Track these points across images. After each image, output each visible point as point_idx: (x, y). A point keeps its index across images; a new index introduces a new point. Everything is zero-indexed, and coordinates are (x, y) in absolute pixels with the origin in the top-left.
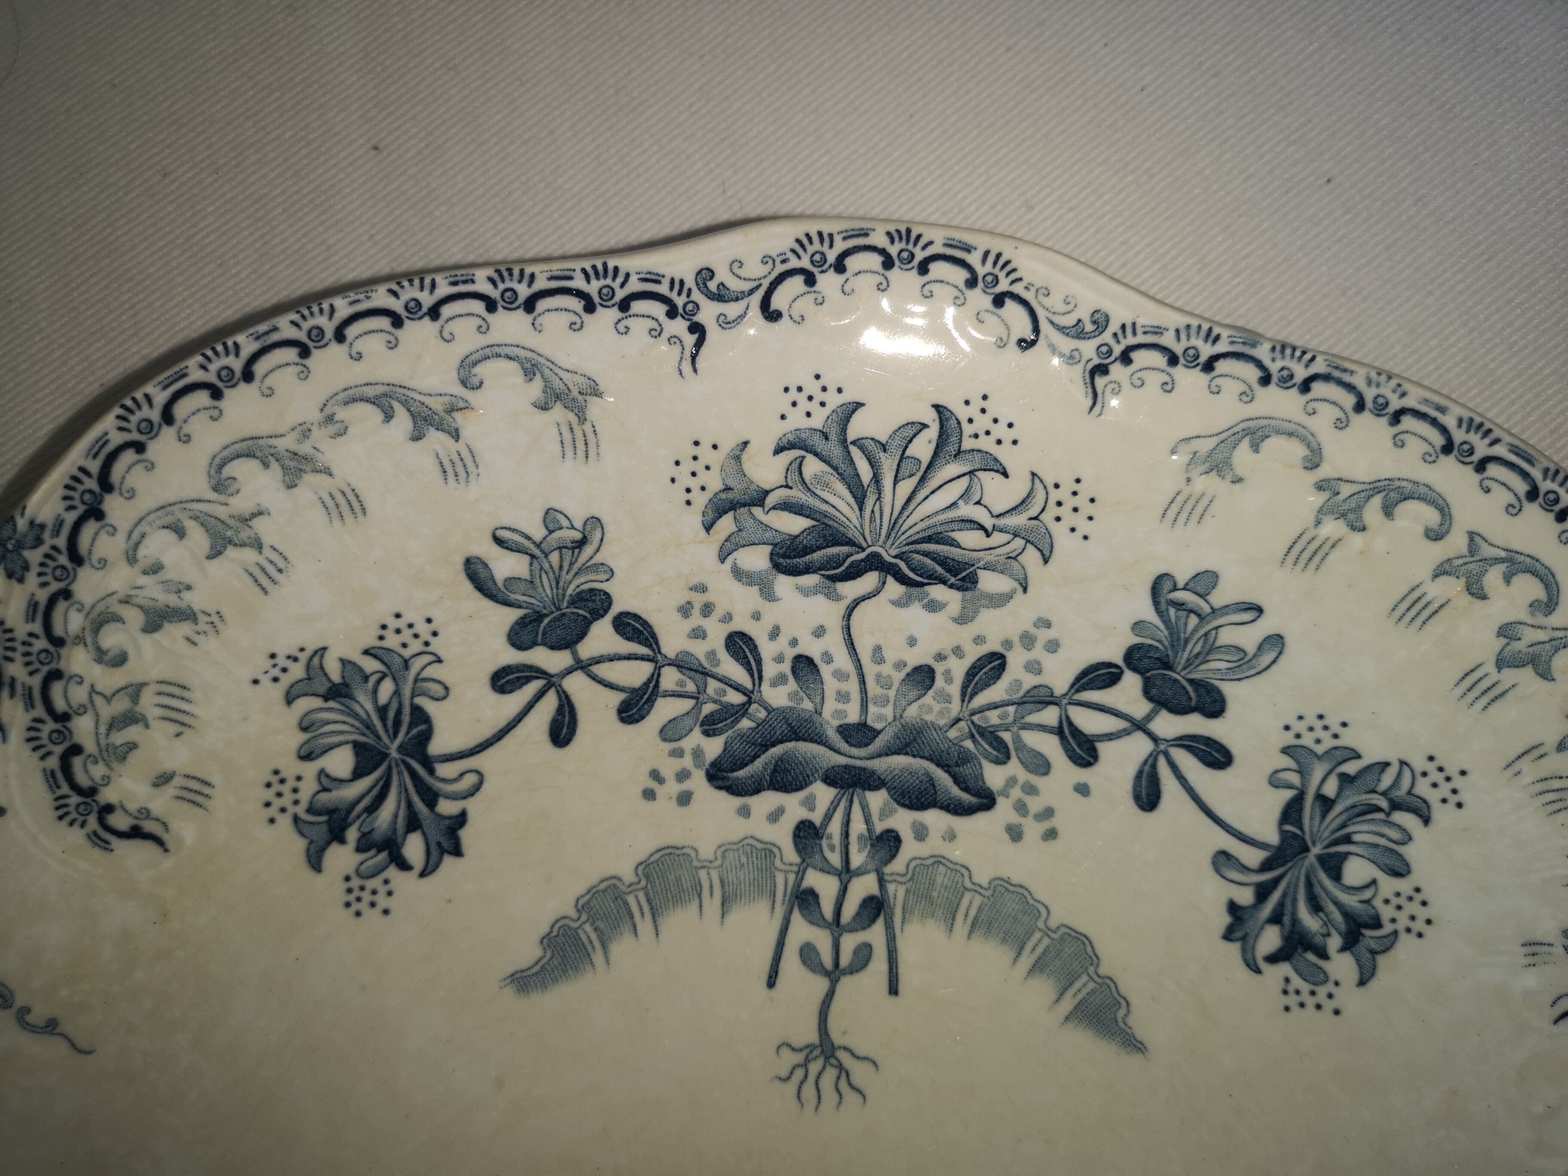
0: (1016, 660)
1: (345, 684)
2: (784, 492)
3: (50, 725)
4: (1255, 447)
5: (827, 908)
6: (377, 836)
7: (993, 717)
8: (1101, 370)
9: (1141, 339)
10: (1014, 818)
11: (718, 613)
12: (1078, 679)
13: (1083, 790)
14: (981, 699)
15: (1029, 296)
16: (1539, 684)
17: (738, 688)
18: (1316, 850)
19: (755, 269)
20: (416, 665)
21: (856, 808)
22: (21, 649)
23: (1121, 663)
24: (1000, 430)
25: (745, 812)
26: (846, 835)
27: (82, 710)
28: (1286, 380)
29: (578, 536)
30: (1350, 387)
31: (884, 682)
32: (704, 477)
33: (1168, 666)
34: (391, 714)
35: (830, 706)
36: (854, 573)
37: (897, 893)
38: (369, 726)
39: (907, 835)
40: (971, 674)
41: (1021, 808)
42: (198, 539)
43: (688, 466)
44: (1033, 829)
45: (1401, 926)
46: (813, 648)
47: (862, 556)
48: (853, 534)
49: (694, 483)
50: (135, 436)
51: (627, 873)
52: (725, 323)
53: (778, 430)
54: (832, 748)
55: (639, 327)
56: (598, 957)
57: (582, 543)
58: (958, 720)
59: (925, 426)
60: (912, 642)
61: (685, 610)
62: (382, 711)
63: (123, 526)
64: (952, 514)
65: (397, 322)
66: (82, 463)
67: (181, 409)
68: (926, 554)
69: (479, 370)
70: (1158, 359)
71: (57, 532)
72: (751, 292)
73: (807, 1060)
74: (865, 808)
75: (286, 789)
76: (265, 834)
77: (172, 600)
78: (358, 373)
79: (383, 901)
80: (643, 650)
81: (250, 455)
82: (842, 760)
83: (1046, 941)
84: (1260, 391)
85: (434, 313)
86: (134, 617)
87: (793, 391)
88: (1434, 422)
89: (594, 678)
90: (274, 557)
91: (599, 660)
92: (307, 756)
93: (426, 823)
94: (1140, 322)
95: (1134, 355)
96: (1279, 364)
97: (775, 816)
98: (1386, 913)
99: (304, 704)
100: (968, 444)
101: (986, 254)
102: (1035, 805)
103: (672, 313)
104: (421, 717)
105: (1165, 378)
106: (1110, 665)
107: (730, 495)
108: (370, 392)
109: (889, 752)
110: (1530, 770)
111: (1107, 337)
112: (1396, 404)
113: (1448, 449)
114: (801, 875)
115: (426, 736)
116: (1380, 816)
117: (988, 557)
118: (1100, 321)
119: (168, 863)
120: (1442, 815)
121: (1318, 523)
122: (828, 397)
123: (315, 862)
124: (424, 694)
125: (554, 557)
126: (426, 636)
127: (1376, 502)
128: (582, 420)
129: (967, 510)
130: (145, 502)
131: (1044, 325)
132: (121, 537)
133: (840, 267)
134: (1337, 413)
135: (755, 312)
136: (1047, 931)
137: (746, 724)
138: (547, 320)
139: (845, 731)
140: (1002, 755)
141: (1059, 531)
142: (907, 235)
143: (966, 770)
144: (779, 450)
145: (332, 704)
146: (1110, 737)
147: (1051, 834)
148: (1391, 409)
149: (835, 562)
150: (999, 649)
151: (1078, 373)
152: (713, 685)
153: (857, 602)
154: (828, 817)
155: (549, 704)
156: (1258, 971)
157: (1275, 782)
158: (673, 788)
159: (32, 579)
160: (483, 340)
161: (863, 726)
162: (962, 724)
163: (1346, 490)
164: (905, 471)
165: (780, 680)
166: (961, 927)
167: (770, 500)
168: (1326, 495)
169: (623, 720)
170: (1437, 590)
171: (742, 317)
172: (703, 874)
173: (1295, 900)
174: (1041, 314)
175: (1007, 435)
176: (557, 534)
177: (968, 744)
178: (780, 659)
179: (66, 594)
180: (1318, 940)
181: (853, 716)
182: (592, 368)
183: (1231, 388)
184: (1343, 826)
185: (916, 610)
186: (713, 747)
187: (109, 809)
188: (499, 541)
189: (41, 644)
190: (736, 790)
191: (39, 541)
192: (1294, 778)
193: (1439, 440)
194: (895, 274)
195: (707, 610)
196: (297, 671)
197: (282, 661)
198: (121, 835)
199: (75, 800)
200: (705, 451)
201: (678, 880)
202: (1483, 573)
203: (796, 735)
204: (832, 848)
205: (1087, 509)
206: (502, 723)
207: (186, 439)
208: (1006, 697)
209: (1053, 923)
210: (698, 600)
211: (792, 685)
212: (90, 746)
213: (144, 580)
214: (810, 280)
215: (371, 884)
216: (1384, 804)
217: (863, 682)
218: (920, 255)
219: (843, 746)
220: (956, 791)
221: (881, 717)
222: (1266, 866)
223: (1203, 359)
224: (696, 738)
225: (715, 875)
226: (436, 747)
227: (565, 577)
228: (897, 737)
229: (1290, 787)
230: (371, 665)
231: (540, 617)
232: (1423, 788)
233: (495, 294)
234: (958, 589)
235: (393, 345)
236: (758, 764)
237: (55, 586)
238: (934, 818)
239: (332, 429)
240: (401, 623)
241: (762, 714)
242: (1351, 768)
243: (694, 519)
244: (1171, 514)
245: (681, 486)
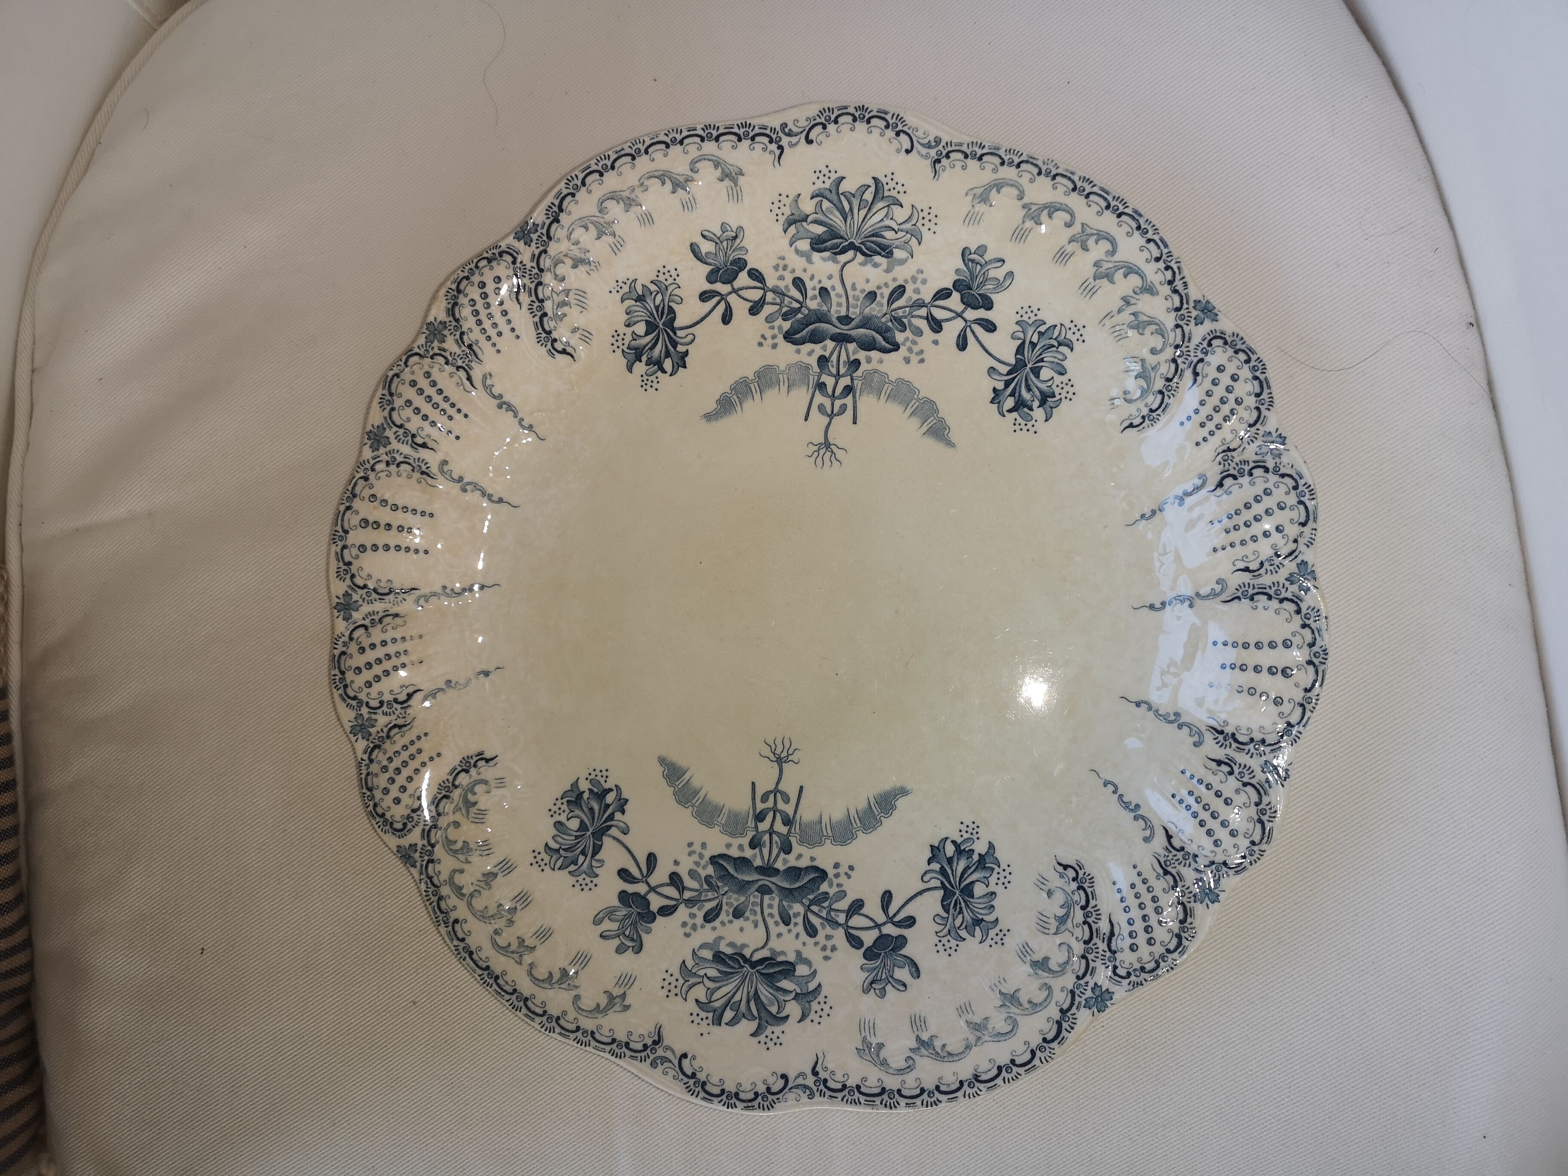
0: (909, 288)
1: (643, 295)
2: (815, 215)
3: (537, 304)
4: (998, 191)
5: (830, 390)
6: (654, 359)
7: (900, 313)
8: (938, 161)
9: (954, 148)
10: (907, 354)
11: (789, 269)
12: (935, 296)
13: (936, 342)
14: (895, 306)
15: (910, 132)
16: (1110, 286)
17: (797, 301)
18: (1029, 366)
19: (803, 123)
20: (670, 289)
21: (843, 350)
22: (528, 273)
23: (951, 288)
24: (899, 188)
25: (798, 352)
26: (839, 361)
27: (548, 298)
28: (1011, 163)
29: (734, 235)
30: (1036, 165)
31: (856, 298)
32: (783, 209)
33: (971, 289)
34: (660, 309)
35: (834, 308)
36: (843, 251)
37: (858, 384)
38: (652, 314)
39: (863, 361)
40: (891, 295)
41: (910, 350)
42: (593, 231)
43: (777, 204)
44: (915, 359)
45: (1063, 396)
46: (827, 284)
47: (847, 243)
48: (843, 233)
49: (779, 212)
50: (572, 191)
51: (751, 376)
52: (791, 145)
53: (812, 189)
54: (834, 326)
55: (758, 147)
56: (738, 408)
57: (736, 237)
58: (886, 314)
59: (869, 186)
60: (868, 281)
61: (776, 268)
62: (657, 308)
63: (566, 226)
64: (882, 224)
65: (668, 146)
66: (552, 201)
67: (588, 180)
68: (872, 242)
69: (697, 165)
70: (960, 156)
71: (543, 228)
72: (802, 132)
73: (819, 449)
74: (847, 350)
75: (620, 338)
76: (611, 356)
77: (582, 256)
78: (653, 166)
79: (655, 385)
80: (760, 285)
81: (612, 198)
82: (838, 331)
83: (917, 404)
84: (1000, 168)
85: (681, 142)
86: (569, 262)
87: (818, 173)
88: (1069, 179)
89: (739, 296)
90: (620, 240)
91: (742, 289)
92: (628, 326)
93: (672, 355)
94: (954, 141)
95: (951, 155)
96: (1008, 157)
97: (810, 353)
98: (1057, 391)
99: (628, 303)
100: (886, 193)
101: (893, 115)
102: (916, 349)
103: (771, 142)
104: (671, 311)
105: (963, 164)
106: (947, 289)
107: (793, 217)
108: (657, 174)
109: (857, 327)
110: (1108, 323)
111: (940, 147)
112: (1054, 172)
113: (1074, 189)
114: (819, 377)
115: (674, 319)
116: (1055, 349)
117: (897, 243)
118: (938, 141)
119: (575, 366)
120: (1077, 346)
121: (1024, 222)
122: (831, 175)
123: (630, 369)
124: (673, 301)
125: (725, 243)
126: (674, 276)
127: (1045, 212)
128: (736, 185)
129: (887, 222)
130: (575, 216)
131: (915, 143)
132: (565, 230)
133: (836, 122)
134: (1030, 176)
135: (803, 140)
136: (918, 399)
137: (800, 316)
138: (723, 145)
139: (840, 319)
140: (903, 328)
141: (924, 230)
142: (863, 108)
143: (888, 335)
144: (812, 198)
145: (638, 303)
146: (947, 320)
147: (922, 361)
148: (1052, 174)
149: (836, 246)
150: (903, 283)
151: (928, 162)
152: (787, 299)
153: (845, 264)
154: (832, 354)
155: (722, 307)
156: (1004, 416)
157: (1013, 337)
158: (770, 341)
159: (533, 245)
160: (700, 153)
161: (847, 316)
162: (887, 316)
163: (1034, 208)
164: (862, 206)
165: (814, 298)
166: (883, 397)
167: (809, 219)
168: (1026, 210)
169: (751, 314)
170: (1070, 248)
171: (798, 142)
172: (781, 376)
173: (1020, 387)
174: (914, 139)
175: (902, 189)
176: (726, 234)
177: (890, 324)
178: (814, 289)
179: (545, 252)
180: (1029, 403)
181: (843, 313)
182: (740, 164)
183: (989, 167)
184: (1041, 354)
185: (869, 268)
186: (787, 325)
187: (555, 340)
188: (704, 236)
189: (536, 271)
190: (795, 342)
191: (536, 231)
192: (1021, 335)
193: (1071, 186)
194: (857, 124)
195: (785, 268)
196: (626, 289)
197: (620, 284)
198: (559, 352)
199: (544, 335)
200: (783, 198)
201: (771, 378)
202: (1087, 240)
203: (820, 320)
204: (833, 366)
205: (934, 220)
206: (703, 315)
207: (590, 192)
208: (905, 304)
209: (921, 396)
210: (782, 263)
211: (819, 299)
212: (550, 314)
213: (573, 247)
214: (824, 127)
215: (650, 378)
216: (1056, 344)
217: (847, 298)
218: (867, 116)
219: (839, 325)
220: (884, 343)
221: (854, 313)
222: (1009, 373)
223: (978, 155)
224: (779, 322)
225: (785, 376)
226: (677, 324)
227: (729, 252)
228: (860, 321)
229: (1019, 339)
230: (653, 288)
231: (719, 269)
232: (1070, 335)
233: (704, 135)
234: (886, 257)
235: (666, 155)
236: (804, 332)
237: (542, 248)
238: (875, 354)
239: (642, 188)
240: (665, 270)
241: (807, 312)
242: (1042, 329)
243: (779, 228)
244: (967, 221)
245: (774, 213)
